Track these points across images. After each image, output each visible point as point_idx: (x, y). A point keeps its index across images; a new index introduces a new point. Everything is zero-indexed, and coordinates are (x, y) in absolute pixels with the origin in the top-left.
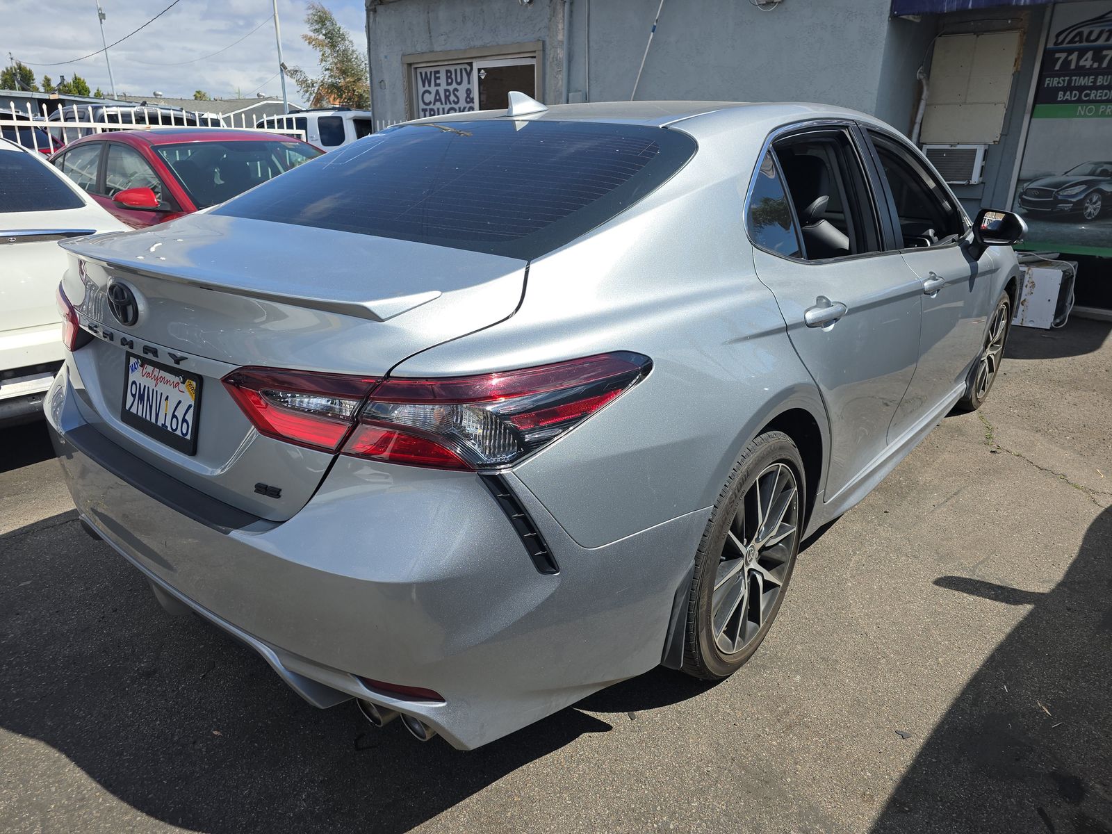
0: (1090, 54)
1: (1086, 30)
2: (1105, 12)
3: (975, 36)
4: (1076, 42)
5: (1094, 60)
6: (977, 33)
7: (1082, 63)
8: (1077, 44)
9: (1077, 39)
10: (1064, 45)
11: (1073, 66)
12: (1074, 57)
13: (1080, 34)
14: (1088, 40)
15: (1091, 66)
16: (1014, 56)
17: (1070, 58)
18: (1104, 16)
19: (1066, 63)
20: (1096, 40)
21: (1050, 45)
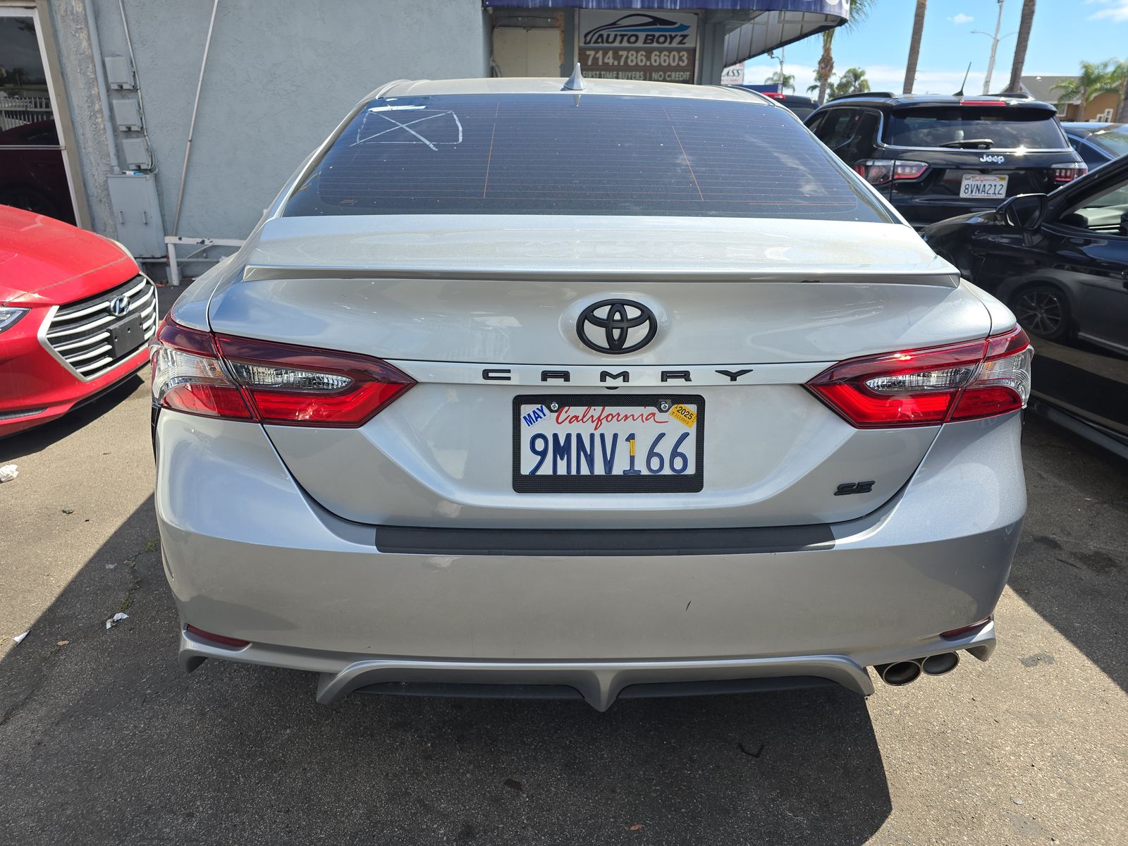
0: (610, 54)
1: (605, 33)
2: (616, 20)
3: (525, 31)
4: (599, 43)
5: (614, 58)
6: (528, 27)
7: (606, 61)
8: (601, 45)
9: (600, 40)
10: (592, 45)
11: (600, 63)
12: (600, 55)
13: (601, 36)
14: (607, 42)
15: (613, 63)
16: (559, 51)
17: (597, 56)
18: (614, 24)
19: (595, 59)
20: (613, 42)
21: (582, 44)
